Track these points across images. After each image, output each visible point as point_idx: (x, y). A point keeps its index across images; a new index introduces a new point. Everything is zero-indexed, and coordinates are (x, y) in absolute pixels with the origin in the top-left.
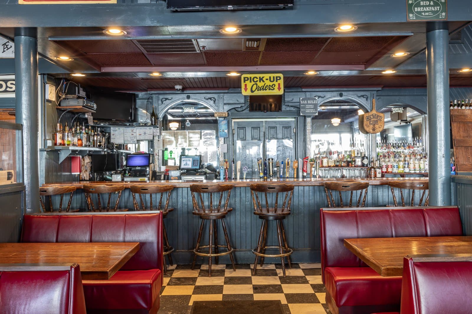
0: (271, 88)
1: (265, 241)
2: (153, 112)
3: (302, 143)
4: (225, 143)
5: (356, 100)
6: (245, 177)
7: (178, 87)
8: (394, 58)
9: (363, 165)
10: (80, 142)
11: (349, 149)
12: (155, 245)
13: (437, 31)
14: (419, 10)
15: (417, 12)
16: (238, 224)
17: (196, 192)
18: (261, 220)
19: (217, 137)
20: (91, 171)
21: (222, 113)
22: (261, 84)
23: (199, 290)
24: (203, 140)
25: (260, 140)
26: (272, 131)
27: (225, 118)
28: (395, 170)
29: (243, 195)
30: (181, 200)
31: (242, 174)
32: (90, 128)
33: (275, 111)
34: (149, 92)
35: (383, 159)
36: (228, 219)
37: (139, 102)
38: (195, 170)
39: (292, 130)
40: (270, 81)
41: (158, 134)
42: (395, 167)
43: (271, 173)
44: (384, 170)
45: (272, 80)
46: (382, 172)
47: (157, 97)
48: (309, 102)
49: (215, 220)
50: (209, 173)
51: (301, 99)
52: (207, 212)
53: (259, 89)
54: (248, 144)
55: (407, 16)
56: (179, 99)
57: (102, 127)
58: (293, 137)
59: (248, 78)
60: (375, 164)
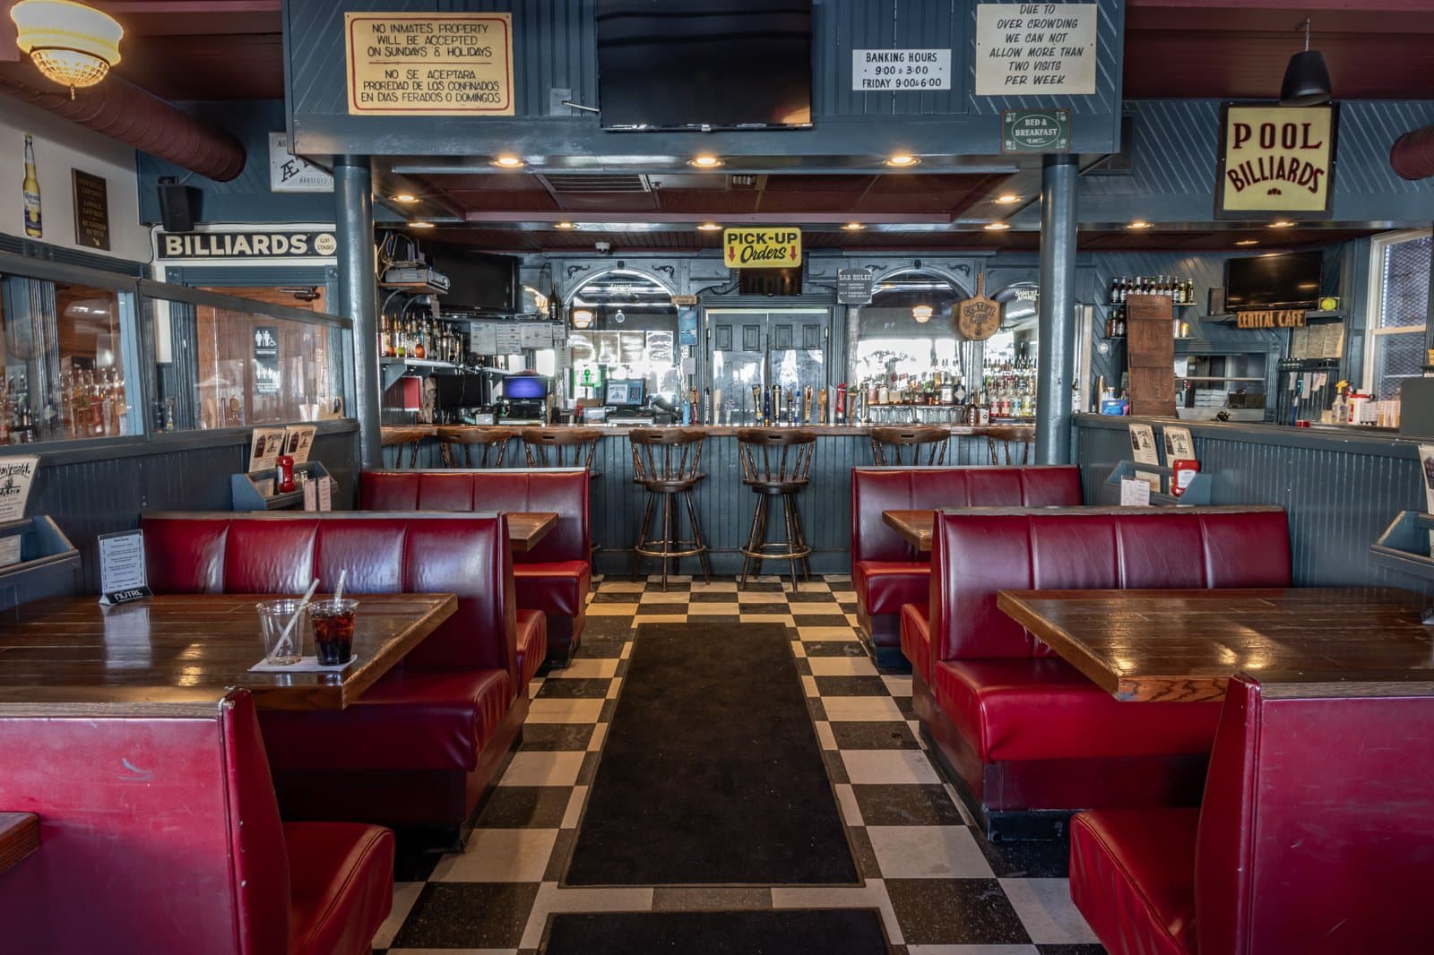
0: (778, 254)
1: (763, 533)
2: (553, 294)
3: (840, 358)
4: (691, 356)
5: (946, 274)
6: (728, 419)
7: (602, 246)
8: (998, 205)
9: (955, 401)
10: (419, 351)
11: (931, 370)
12: (579, 524)
13: (1059, 166)
14: (1023, 134)
15: (1020, 138)
16: (715, 504)
17: (640, 442)
18: (756, 494)
19: (676, 342)
20: (436, 404)
21: (686, 297)
22: (759, 247)
23: (644, 609)
24: (649, 349)
25: (759, 350)
26: (783, 334)
27: (691, 306)
28: (1017, 412)
29: (725, 451)
30: (611, 459)
31: (722, 416)
32: (435, 323)
33: (792, 293)
34: (544, 254)
35: (994, 391)
36: (697, 493)
37: (524, 273)
38: (634, 407)
39: (822, 333)
40: (777, 241)
41: (563, 337)
42: (1016, 405)
43: (777, 413)
44: (995, 411)
45: (780, 239)
46: (991, 415)
47: (560, 264)
48: (856, 277)
49: (672, 494)
50: (659, 414)
51: (840, 271)
52: (659, 479)
53: (755, 255)
54: (736, 358)
55: (1002, 145)
56: (603, 268)
57: (454, 322)
58: (824, 346)
59: (735, 235)
60: (977, 400)
